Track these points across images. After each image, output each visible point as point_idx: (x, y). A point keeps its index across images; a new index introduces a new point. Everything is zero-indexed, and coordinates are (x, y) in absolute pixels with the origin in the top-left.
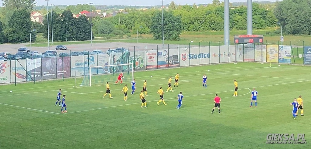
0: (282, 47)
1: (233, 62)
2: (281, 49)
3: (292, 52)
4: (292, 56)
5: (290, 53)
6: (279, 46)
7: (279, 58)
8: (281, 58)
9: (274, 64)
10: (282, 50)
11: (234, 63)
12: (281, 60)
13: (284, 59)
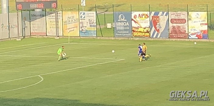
0: (84, 14)
1: (15, 38)
2: (82, 17)
3: (97, 21)
4: (98, 26)
5: (95, 22)
6: (80, 12)
7: (81, 29)
8: (83, 30)
9: (74, 39)
10: (84, 17)
11: (17, 40)
12: (83, 32)
13: (87, 32)
